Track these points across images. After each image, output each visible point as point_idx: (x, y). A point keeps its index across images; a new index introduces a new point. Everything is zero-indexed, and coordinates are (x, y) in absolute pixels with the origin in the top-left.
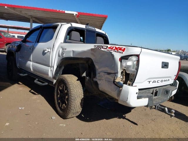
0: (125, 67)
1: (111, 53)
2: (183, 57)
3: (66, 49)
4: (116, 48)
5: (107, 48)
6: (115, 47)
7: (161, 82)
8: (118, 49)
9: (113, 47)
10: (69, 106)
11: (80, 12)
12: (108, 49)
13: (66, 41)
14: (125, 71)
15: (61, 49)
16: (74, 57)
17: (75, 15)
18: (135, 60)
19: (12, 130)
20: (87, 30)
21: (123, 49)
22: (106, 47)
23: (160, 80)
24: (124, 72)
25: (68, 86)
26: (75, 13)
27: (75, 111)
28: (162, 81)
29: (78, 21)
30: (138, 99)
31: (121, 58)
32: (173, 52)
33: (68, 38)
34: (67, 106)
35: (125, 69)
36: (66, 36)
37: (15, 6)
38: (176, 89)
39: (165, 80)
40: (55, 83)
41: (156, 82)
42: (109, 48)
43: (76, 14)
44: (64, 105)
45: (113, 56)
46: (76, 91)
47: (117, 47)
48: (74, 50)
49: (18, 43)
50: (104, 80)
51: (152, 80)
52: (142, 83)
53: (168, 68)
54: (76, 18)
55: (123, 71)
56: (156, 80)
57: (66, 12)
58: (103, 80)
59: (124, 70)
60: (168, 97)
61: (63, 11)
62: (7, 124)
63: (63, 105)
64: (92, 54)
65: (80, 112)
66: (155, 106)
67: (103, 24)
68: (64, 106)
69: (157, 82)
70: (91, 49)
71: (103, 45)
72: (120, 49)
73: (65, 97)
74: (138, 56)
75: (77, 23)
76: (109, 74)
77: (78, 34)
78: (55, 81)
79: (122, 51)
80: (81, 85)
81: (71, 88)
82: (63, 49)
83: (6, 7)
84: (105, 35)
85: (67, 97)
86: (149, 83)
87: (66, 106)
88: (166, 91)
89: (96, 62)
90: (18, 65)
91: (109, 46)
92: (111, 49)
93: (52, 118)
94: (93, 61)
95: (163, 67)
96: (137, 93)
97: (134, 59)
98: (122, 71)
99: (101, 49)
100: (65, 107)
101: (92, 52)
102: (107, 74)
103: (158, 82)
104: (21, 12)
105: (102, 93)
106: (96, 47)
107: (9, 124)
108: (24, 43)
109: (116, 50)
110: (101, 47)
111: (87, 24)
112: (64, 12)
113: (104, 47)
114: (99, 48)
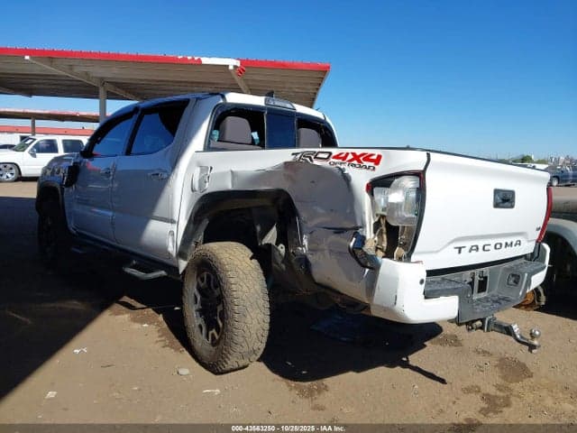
0: (384, 210)
1: (342, 170)
2: (571, 178)
3: (211, 168)
4: (356, 157)
5: (329, 157)
6: (353, 154)
7: (496, 248)
8: (361, 158)
9: (348, 154)
10: (228, 334)
11: (247, 60)
12: (332, 160)
13: (211, 145)
14: (386, 221)
15: (199, 169)
16: (236, 188)
17: (231, 68)
18: (412, 186)
19: (66, 409)
20: (269, 109)
21: (374, 157)
22: (326, 156)
23: (493, 242)
24: (383, 222)
25: (221, 275)
26: (232, 63)
27: (246, 349)
28: (498, 246)
29: (242, 85)
30: (426, 298)
31: (370, 183)
32: (539, 162)
33: (216, 138)
34: (223, 333)
35: (385, 213)
36: (211, 133)
37: (53, 52)
38: (543, 269)
39: (506, 244)
40: (184, 271)
41: (481, 248)
42: (337, 157)
43: (235, 67)
44: (214, 331)
45: (347, 179)
46: (245, 289)
47: (358, 152)
48: (233, 170)
49: (70, 160)
50: (326, 252)
51: (468, 244)
52: (437, 252)
53: (512, 207)
54: (236, 78)
55: (379, 220)
56: (481, 244)
57: (205, 61)
58: (323, 250)
59: (383, 216)
60: (521, 293)
61: (196, 58)
62: (51, 394)
63: (210, 333)
64: (289, 177)
65: (262, 350)
66: (482, 320)
67: (318, 89)
68: (213, 335)
69: (484, 249)
70: (286, 163)
71: (317, 150)
72: (368, 158)
73: (216, 310)
74: (420, 175)
75: (239, 91)
76: (340, 231)
77: (243, 123)
78: (183, 264)
79: (372, 164)
80: (261, 271)
81: (232, 281)
82: (203, 169)
83: (27, 58)
84: (324, 122)
85: (220, 308)
86: (460, 252)
87: (218, 334)
88: (513, 275)
89: (301, 201)
90: (71, 225)
91: (335, 151)
92: (340, 161)
93: (181, 372)
94: (290, 198)
95: (496, 205)
96: (422, 282)
97: (409, 183)
98: (377, 219)
99: (311, 160)
100: (217, 337)
101: (287, 173)
102: (336, 233)
103: (486, 248)
104: (71, 69)
105: (323, 290)
106: (299, 156)
107: (55, 393)
108: (87, 160)
109: (355, 162)
110: (313, 157)
111: (270, 94)
112: (199, 60)
113: (320, 155)
114: (308, 159)
